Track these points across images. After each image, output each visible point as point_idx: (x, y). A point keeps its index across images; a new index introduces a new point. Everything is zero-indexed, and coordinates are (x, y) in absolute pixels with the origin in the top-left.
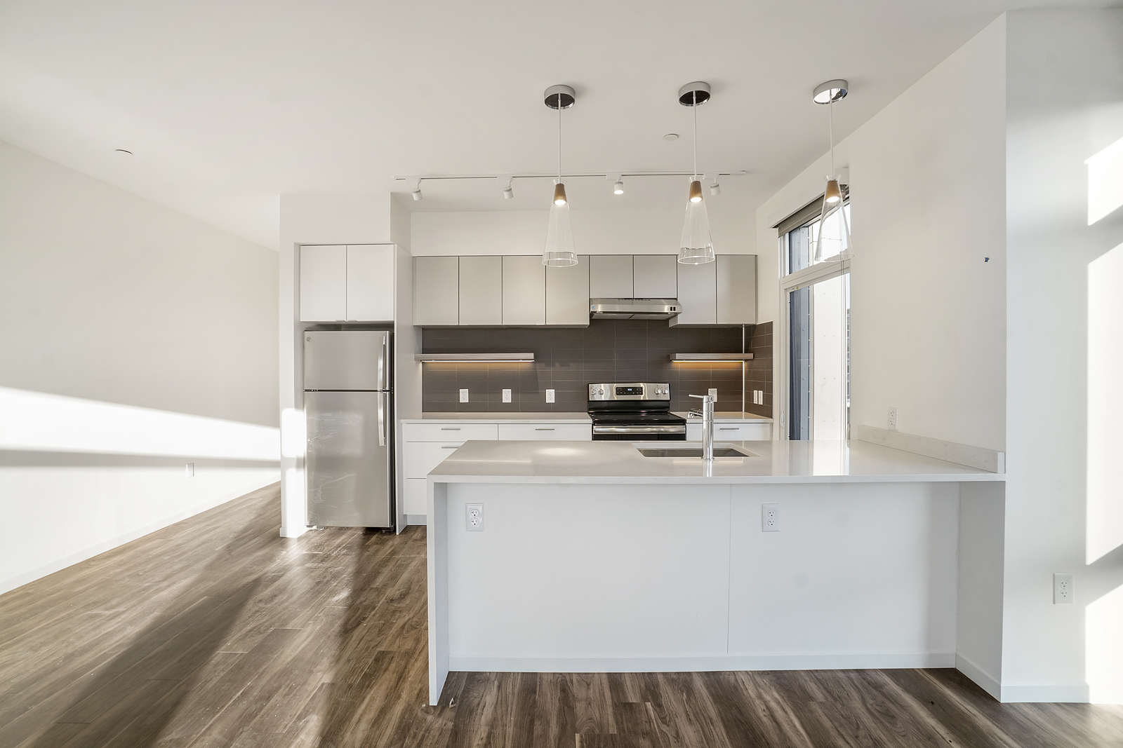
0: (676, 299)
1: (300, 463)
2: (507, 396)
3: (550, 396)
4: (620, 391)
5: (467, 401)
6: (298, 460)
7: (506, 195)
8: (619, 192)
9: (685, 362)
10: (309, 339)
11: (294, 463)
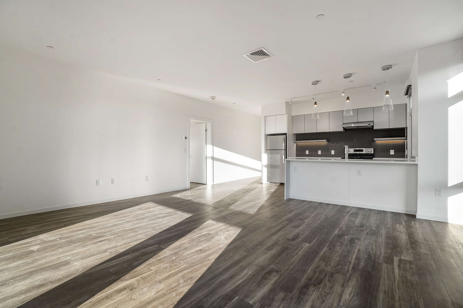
0: (373, 121)
1: (266, 166)
2: (320, 152)
3: (333, 152)
4: (355, 151)
5: (308, 154)
6: (265, 165)
7: (312, 100)
8: (343, 95)
9: (380, 141)
10: (267, 138)
11: (264, 166)
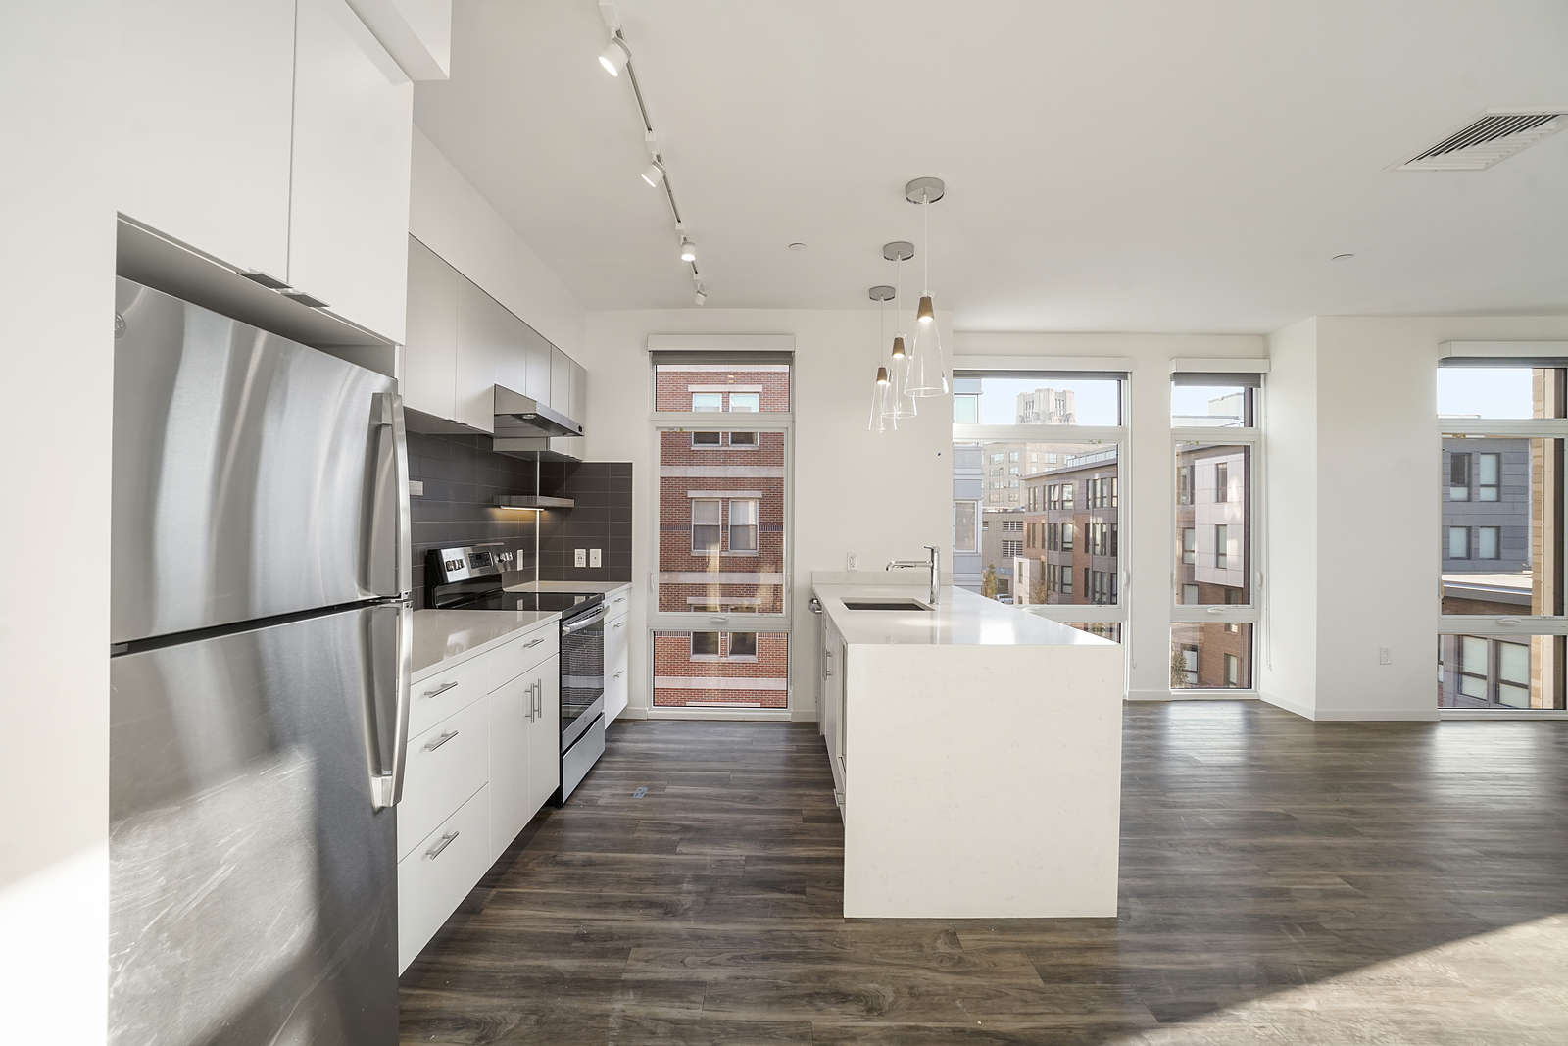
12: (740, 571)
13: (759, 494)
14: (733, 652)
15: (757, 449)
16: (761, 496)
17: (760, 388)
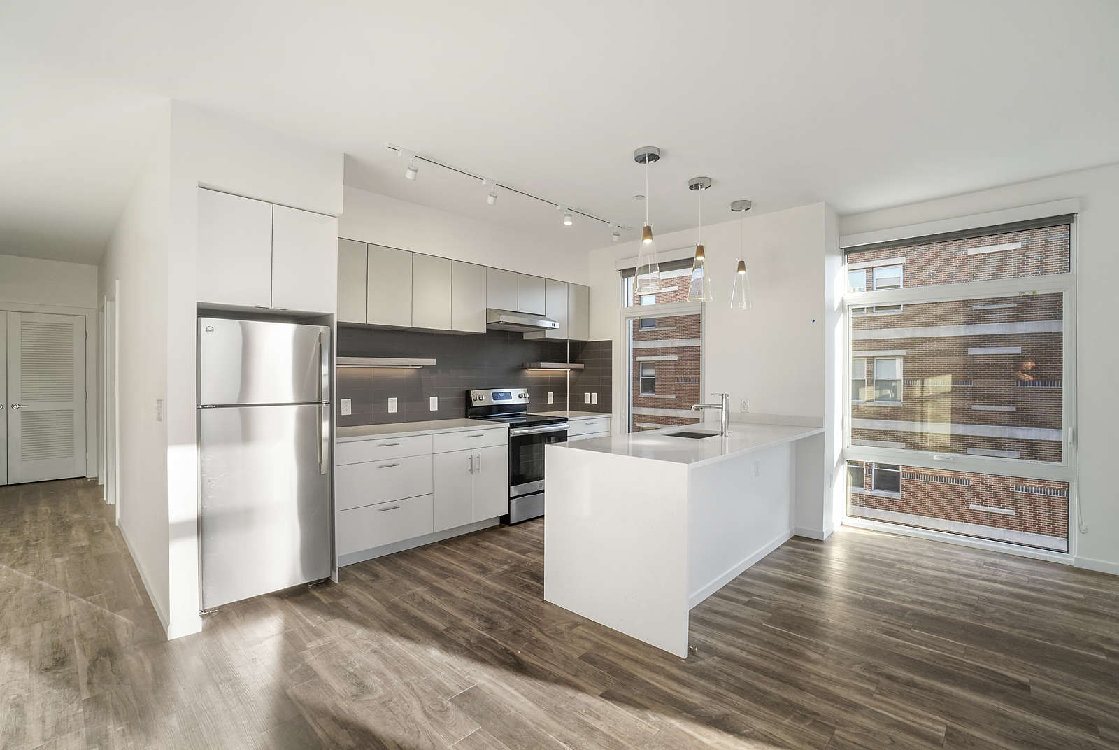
0: (544, 316)
2: (393, 406)
3: (434, 404)
4: (495, 397)
8: (568, 223)
12: (884, 419)
13: (904, 353)
14: (877, 488)
15: (901, 313)
16: (905, 354)
17: (903, 260)
